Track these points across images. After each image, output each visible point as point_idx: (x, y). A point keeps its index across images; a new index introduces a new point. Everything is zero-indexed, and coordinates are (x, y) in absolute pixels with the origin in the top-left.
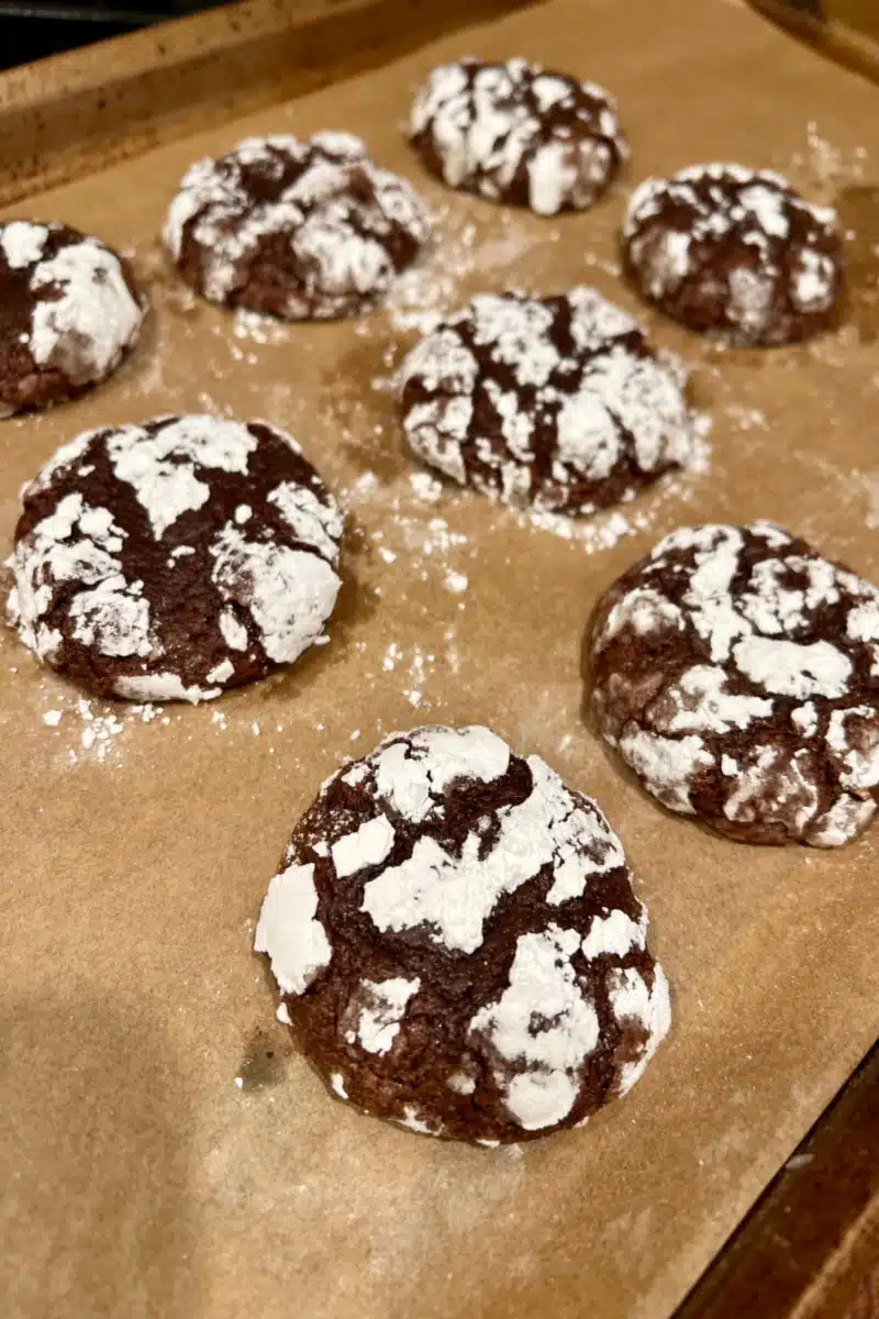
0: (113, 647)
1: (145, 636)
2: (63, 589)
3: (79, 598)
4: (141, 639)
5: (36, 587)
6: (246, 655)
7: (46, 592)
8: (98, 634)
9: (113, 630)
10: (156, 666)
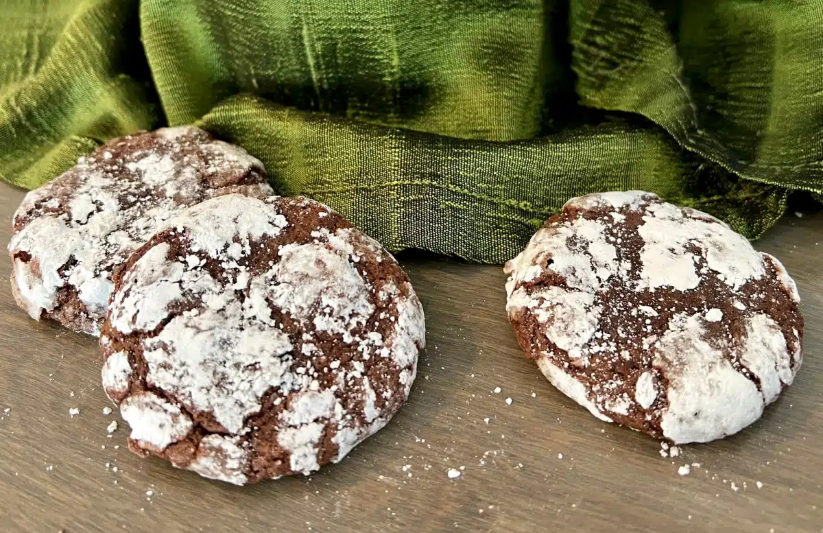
0: (553, 335)
1: (581, 346)
2: (550, 277)
3: (555, 290)
4: (577, 345)
5: (534, 264)
6: (644, 412)
7: (538, 271)
8: (551, 320)
9: (563, 326)
10: (573, 369)
